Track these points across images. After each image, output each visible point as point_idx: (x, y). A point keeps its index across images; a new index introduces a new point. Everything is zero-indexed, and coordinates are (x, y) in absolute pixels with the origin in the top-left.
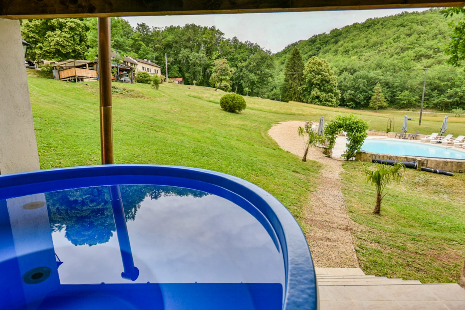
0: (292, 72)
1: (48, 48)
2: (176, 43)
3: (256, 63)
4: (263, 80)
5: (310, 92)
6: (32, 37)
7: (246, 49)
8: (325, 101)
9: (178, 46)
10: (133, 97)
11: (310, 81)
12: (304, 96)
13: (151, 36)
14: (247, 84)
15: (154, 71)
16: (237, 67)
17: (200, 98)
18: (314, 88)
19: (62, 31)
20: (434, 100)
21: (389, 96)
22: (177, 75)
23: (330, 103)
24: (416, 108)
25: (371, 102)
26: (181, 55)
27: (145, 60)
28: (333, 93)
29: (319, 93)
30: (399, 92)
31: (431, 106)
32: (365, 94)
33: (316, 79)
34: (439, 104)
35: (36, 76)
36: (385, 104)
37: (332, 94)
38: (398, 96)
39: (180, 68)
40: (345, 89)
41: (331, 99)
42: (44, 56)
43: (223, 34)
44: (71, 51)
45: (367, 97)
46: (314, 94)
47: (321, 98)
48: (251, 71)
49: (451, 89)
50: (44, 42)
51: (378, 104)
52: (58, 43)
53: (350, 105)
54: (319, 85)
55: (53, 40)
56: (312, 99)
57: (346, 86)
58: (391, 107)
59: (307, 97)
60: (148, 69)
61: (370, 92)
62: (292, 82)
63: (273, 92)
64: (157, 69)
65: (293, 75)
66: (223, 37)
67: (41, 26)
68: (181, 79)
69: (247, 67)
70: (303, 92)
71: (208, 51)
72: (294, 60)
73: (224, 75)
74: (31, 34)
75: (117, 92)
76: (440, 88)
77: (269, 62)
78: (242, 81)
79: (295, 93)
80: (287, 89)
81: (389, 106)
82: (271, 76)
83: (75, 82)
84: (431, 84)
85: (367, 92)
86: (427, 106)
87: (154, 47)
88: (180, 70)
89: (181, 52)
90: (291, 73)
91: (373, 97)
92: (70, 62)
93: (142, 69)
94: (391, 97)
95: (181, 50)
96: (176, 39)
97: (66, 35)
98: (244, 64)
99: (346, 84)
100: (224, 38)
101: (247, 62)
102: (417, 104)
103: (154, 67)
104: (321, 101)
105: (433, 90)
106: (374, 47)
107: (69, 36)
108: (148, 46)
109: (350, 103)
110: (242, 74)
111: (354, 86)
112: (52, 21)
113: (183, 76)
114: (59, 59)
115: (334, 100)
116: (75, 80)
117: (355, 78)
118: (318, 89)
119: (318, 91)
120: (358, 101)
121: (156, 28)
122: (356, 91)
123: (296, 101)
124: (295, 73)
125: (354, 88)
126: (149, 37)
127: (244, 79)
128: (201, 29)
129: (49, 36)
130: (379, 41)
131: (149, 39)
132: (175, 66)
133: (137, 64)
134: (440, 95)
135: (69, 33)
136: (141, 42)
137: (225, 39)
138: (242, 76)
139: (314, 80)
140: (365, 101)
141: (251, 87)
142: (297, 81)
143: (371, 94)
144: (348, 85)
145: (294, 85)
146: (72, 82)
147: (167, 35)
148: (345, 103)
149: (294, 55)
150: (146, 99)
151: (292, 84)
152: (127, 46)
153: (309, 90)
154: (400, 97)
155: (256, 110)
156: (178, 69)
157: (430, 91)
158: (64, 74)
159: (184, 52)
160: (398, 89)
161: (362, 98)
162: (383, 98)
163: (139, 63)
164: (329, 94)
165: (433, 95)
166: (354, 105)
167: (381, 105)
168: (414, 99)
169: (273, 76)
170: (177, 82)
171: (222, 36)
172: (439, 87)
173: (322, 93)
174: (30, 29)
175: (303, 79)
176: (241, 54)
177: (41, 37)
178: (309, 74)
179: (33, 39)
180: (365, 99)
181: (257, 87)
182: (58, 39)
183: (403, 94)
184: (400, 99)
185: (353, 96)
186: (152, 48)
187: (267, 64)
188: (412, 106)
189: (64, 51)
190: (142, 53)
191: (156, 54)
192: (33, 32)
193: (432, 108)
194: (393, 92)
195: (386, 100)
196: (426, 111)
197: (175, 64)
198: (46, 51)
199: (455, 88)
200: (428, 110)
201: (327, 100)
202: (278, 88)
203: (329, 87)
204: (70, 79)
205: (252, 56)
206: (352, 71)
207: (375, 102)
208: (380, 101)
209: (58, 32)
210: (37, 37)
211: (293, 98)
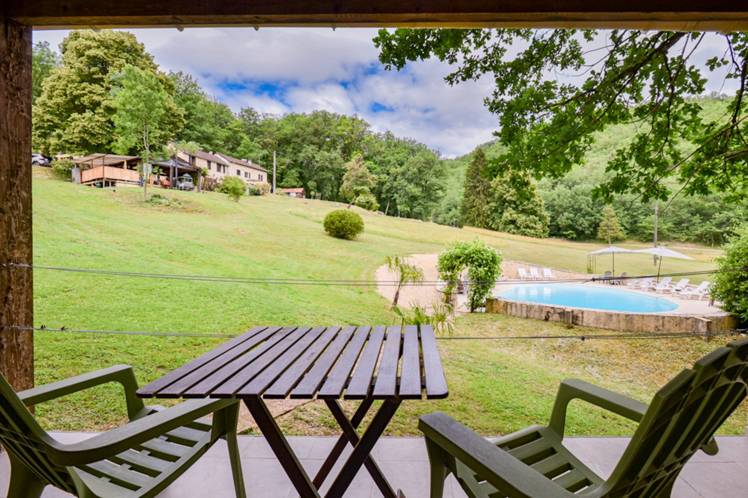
0: (473, 182)
1: (70, 137)
2: (297, 136)
3: (419, 169)
4: (429, 193)
5: (501, 213)
6: (48, 121)
7: (405, 148)
8: (524, 228)
9: (299, 140)
10: (187, 212)
11: (501, 197)
12: (493, 220)
13: (260, 126)
14: (404, 199)
15: (256, 177)
16: (388, 174)
17: (305, 217)
18: (507, 208)
19: (95, 113)
20: (697, 230)
21: (627, 223)
22: (295, 184)
23: (533, 231)
24: (670, 241)
25: (601, 231)
26: (302, 155)
27: (243, 160)
28: (536, 216)
29: (515, 216)
30: (642, 217)
31: (693, 238)
32: (590, 218)
33: (510, 194)
34: (705, 235)
35: (47, 177)
36: (621, 235)
37: (535, 218)
38: (641, 223)
39: (300, 173)
40: (560, 210)
41: (533, 225)
42: (62, 149)
43: (368, 125)
44: (104, 141)
45: (594, 223)
46: (507, 217)
47: (519, 223)
48: (410, 181)
49: (720, 213)
50: (67, 128)
51: (610, 233)
52: (85, 130)
53: (569, 235)
54: (515, 203)
55: (78, 126)
56: (505, 224)
57: (561, 206)
58: (632, 239)
59: (498, 221)
60: (246, 173)
61: (598, 215)
62: (474, 198)
63: (451, 214)
64: (261, 173)
65: (476, 187)
66: (370, 130)
67: (65, 105)
68: (301, 190)
69: (403, 174)
70: (491, 213)
71: (347, 150)
72: (476, 166)
73: (361, 185)
74: (48, 117)
75: (160, 203)
76: (704, 212)
77: (438, 167)
78: (396, 195)
79: (479, 215)
80: (467, 209)
81: (628, 238)
82: (441, 188)
83: (102, 186)
84: (690, 206)
85: (593, 216)
86: (686, 237)
87: (261, 143)
88: (301, 177)
89: (304, 150)
90: (472, 184)
91: (602, 224)
92: (99, 158)
93: (236, 173)
94: (631, 223)
95: (302, 147)
96: (297, 131)
97: (100, 119)
98: (400, 170)
99: (560, 203)
100: (371, 132)
101: (404, 167)
102: (671, 234)
103: (256, 171)
104: (518, 228)
105: (693, 214)
106: (604, 150)
107: (104, 120)
108: (252, 140)
109: (568, 232)
110: (395, 184)
111: (572, 206)
112: (82, 99)
113: (305, 186)
114: (83, 153)
115: (539, 226)
116: (101, 183)
117: (573, 193)
118: (514, 209)
119: (513, 212)
120: (580, 228)
121: (267, 114)
122: (576, 215)
123: (480, 227)
124: (478, 185)
125: (574, 209)
126: (257, 128)
127: (399, 192)
128: (338, 118)
129: (74, 120)
130: (611, 141)
131: (257, 131)
132: (293, 171)
133: (228, 166)
134: (704, 221)
135: (104, 116)
136: (242, 135)
137: (373, 134)
138: (396, 188)
139: (507, 195)
140: (592, 229)
141: (410, 204)
142: (482, 196)
143: (599, 219)
144: (564, 204)
145: (478, 202)
146: (97, 187)
147: (284, 124)
148: (561, 232)
149: (477, 158)
150: (207, 216)
151: (474, 200)
152: (218, 139)
153: (500, 211)
154: (644, 224)
155: (389, 236)
156: (298, 175)
157: (690, 215)
158: (88, 175)
159: (309, 150)
160: (640, 212)
161: (586, 224)
162: (618, 224)
163: (231, 165)
164: (531, 217)
165: (694, 221)
166: (575, 236)
167: (615, 235)
168: (666, 227)
169: (444, 189)
170: (294, 195)
171: (368, 129)
172: (703, 209)
173: (520, 215)
174: (48, 109)
175: (491, 195)
176: (396, 155)
177: (62, 121)
178: (500, 187)
179: (49, 123)
180: (590, 226)
181: (419, 204)
182: (86, 124)
183: (648, 219)
184: (644, 227)
185: (572, 221)
186: (258, 143)
187: (435, 171)
188: (664, 238)
189: (93, 142)
190: (243, 151)
191: (265, 152)
192: (51, 113)
193: (695, 241)
194: (633, 216)
195: (623, 228)
196: (687, 247)
197: (293, 168)
198: (67, 141)
199: (725, 212)
200: (689, 244)
201: (527, 227)
202: (459, 208)
203: (530, 206)
204: (96, 182)
205: (411, 158)
206: (570, 183)
207: (605, 231)
208: (613, 229)
209: (88, 114)
210: (56, 120)
211: (476, 223)
